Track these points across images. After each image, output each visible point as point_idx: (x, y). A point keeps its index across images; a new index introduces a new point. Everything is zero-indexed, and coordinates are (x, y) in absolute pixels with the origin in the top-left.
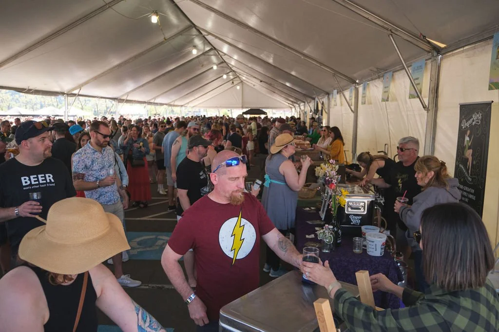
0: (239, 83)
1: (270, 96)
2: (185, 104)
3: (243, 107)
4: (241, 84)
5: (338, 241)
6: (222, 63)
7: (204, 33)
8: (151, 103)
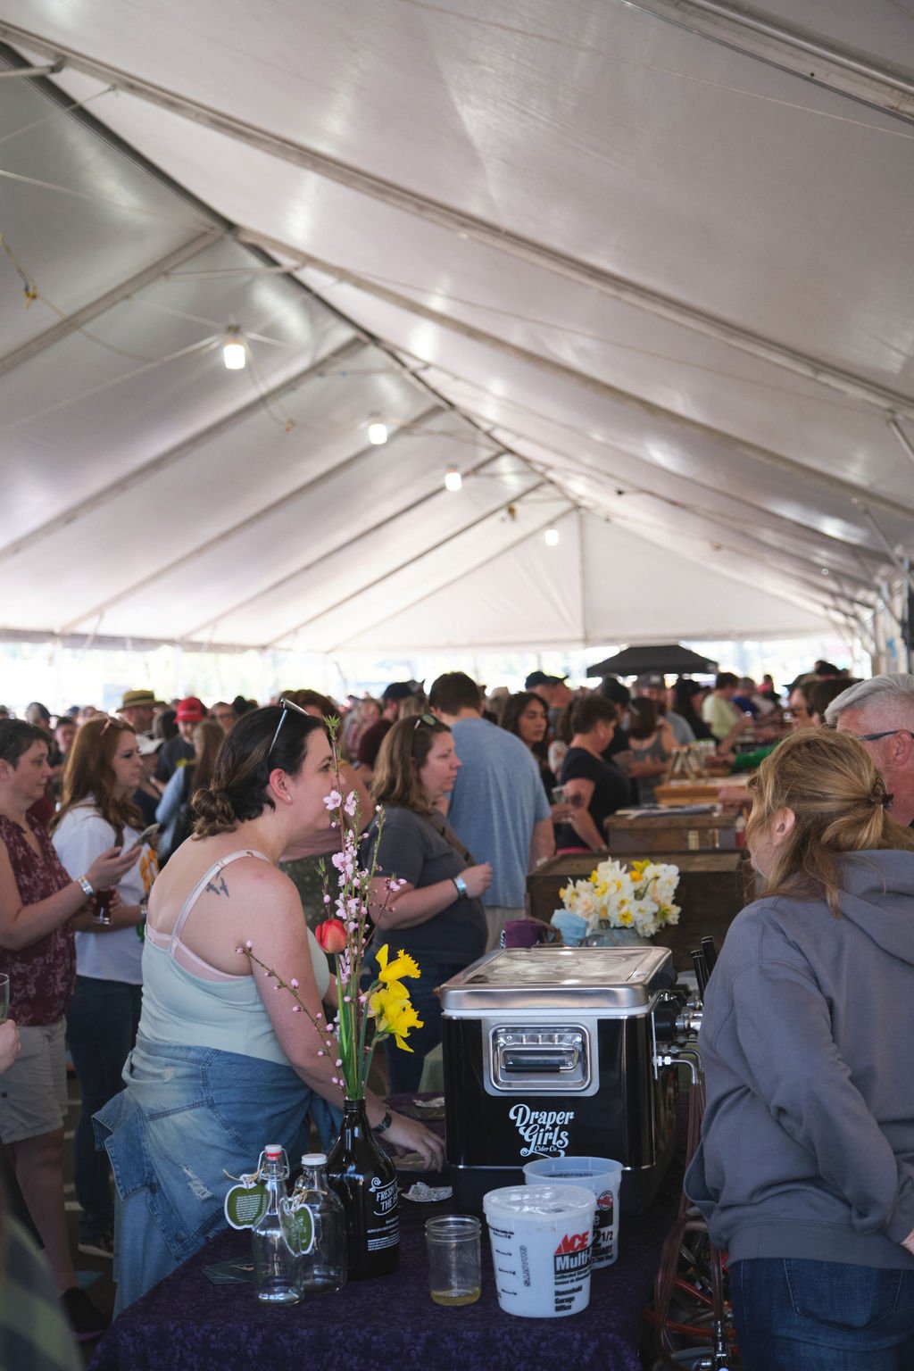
0: (564, 515)
1: (726, 572)
2: (283, 637)
3: (587, 641)
4: (571, 522)
5: (374, 1245)
6: (435, 411)
7: (287, 262)
8: (83, 637)
